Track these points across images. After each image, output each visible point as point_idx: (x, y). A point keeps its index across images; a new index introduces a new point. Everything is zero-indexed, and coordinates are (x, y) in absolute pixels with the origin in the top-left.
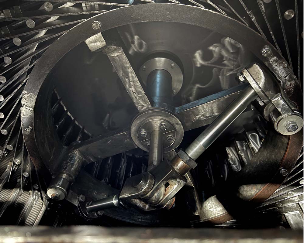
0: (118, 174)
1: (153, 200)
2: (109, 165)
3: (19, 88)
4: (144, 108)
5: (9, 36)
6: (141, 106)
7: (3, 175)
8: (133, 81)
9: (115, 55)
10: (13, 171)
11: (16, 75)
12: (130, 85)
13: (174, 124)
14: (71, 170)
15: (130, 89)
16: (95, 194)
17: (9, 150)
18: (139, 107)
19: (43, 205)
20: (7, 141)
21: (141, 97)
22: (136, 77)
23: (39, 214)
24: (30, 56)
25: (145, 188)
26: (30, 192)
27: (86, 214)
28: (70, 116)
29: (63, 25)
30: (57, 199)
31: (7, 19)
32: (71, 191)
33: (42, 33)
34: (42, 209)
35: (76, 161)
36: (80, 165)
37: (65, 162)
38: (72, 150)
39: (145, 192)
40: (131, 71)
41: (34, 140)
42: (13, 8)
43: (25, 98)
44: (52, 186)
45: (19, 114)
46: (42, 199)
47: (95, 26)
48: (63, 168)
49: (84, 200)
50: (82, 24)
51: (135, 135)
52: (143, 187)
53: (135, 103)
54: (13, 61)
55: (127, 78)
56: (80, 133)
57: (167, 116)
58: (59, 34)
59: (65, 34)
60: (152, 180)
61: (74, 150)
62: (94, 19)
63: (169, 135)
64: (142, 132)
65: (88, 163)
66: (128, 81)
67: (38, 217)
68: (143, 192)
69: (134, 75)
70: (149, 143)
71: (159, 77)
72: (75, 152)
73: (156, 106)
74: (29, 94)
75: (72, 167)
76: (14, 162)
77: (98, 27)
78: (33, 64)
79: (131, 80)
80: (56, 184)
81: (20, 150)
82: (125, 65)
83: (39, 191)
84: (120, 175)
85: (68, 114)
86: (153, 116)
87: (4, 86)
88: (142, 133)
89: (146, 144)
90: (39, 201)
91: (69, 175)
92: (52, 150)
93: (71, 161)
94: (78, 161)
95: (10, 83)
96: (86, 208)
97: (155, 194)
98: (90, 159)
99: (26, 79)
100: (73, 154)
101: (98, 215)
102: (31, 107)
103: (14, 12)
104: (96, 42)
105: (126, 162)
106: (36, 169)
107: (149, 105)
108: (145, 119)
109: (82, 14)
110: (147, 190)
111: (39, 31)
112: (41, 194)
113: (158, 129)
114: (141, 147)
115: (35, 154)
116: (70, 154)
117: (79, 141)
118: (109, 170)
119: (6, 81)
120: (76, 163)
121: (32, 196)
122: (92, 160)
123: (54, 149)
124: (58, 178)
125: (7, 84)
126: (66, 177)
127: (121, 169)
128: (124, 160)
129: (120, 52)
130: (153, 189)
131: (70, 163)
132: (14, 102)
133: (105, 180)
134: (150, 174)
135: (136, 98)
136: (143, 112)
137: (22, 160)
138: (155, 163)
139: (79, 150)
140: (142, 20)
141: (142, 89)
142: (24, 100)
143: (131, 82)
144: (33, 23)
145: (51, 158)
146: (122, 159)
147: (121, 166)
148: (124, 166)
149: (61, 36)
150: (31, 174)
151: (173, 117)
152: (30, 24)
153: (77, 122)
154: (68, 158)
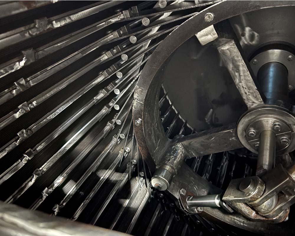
0: (219, 172)
1: (262, 209)
2: (210, 161)
3: (132, 83)
4: (255, 105)
5: (127, 35)
6: (252, 102)
7: (115, 160)
8: (244, 76)
9: (226, 48)
10: (124, 157)
11: (131, 71)
12: (240, 79)
13: (290, 124)
14: (174, 162)
15: (240, 84)
16: (196, 189)
17: (122, 139)
18: (249, 104)
19: (147, 192)
20: (121, 130)
21: (252, 93)
22: (247, 71)
23: (144, 200)
24: (143, 53)
25: (253, 194)
26: (137, 178)
27: (186, 208)
28: (174, 110)
29: (175, 20)
30: (160, 189)
31: (126, 19)
32: (173, 183)
33: (155, 30)
34: (146, 196)
35: (178, 154)
36: (183, 159)
37: (169, 154)
38: (176, 143)
39: (253, 198)
40: (242, 65)
41: (143, 131)
42: (131, 9)
43: (137, 93)
44: (156, 176)
45: (131, 107)
46: (147, 186)
47: (208, 18)
48: (167, 160)
49: (185, 194)
50: (194, 18)
51: (242, 134)
52: (251, 192)
53: (244, 99)
54: (129, 57)
55: (237, 72)
56: (182, 126)
57: (282, 115)
58: (171, 29)
59: (176, 29)
60: (262, 186)
61: (178, 144)
62: (207, 11)
63: (284, 136)
64: (250, 131)
65: (191, 158)
66: (238, 76)
67: (142, 202)
68: (251, 198)
69: (246, 69)
70: (258, 143)
71: (272, 71)
72: (178, 145)
73: (269, 103)
74: (140, 88)
75: (175, 160)
76: (125, 149)
77: (211, 19)
78: (146, 60)
79: (242, 74)
80: (160, 175)
81: (131, 139)
82: (236, 58)
83: (144, 178)
84: (221, 172)
85: (172, 108)
86: (265, 114)
87: (120, 81)
88: (250, 133)
89: (254, 145)
90: (143, 187)
91: (172, 168)
92: (158, 142)
93: (174, 154)
94: (181, 155)
95: (125, 79)
96: (186, 202)
97: (265, 202)
98: (192, 154)
99: (139, 75)
100: (176, 147)
101: (198, 211)
102: (142, 101)
103: (132, 12)
104: (207, 35)
105: (228, 160)
106: (143, 158)
107: (260, 102)
108: (255, 117)
109: (194, 7)
110: (256, 197)
111: (152, 28)
112: (146, 181)
113: (270, 129)
114: (248, 147)
115: (143, 144)
116: (173, 147)
117: (182, 134)
118: (210, 166)
119: (123, 76)
120: (178, 156)
121: (138, 182)
122: (195, 155)
123: (159, 140)
124: (162, 169)
125: (123, 79)
126: (169, 168)
127: (222, 166)
128: (226, 157)
129: (231, 45)
130: (263, 197)
131: (173, 155)
132: (127, 96)
133: (205, 176)
134: (260, 180)
135: (246, 93)
136: (254, 109)
137: (131, 148)
138: (266, 167)
139: (182, 144)
140: (262, 7)
141: (254, 84)
142: (136, 94)
143: (241, 77)
144: (147, 21)
145: (157, 148)
146: (224, 157)
147: (222, 164)
148: (226, 163)
149: (173, 31)
150: (138, 162)
151: (290, 116)
152: (145, 22)
153: (180, 115)
154: (172, 151)
